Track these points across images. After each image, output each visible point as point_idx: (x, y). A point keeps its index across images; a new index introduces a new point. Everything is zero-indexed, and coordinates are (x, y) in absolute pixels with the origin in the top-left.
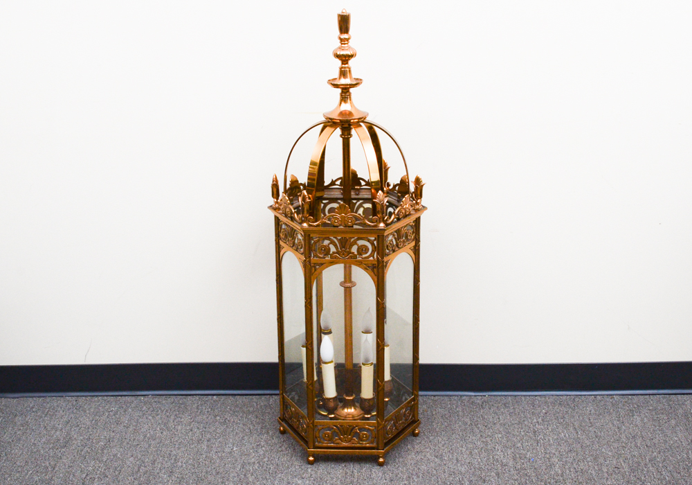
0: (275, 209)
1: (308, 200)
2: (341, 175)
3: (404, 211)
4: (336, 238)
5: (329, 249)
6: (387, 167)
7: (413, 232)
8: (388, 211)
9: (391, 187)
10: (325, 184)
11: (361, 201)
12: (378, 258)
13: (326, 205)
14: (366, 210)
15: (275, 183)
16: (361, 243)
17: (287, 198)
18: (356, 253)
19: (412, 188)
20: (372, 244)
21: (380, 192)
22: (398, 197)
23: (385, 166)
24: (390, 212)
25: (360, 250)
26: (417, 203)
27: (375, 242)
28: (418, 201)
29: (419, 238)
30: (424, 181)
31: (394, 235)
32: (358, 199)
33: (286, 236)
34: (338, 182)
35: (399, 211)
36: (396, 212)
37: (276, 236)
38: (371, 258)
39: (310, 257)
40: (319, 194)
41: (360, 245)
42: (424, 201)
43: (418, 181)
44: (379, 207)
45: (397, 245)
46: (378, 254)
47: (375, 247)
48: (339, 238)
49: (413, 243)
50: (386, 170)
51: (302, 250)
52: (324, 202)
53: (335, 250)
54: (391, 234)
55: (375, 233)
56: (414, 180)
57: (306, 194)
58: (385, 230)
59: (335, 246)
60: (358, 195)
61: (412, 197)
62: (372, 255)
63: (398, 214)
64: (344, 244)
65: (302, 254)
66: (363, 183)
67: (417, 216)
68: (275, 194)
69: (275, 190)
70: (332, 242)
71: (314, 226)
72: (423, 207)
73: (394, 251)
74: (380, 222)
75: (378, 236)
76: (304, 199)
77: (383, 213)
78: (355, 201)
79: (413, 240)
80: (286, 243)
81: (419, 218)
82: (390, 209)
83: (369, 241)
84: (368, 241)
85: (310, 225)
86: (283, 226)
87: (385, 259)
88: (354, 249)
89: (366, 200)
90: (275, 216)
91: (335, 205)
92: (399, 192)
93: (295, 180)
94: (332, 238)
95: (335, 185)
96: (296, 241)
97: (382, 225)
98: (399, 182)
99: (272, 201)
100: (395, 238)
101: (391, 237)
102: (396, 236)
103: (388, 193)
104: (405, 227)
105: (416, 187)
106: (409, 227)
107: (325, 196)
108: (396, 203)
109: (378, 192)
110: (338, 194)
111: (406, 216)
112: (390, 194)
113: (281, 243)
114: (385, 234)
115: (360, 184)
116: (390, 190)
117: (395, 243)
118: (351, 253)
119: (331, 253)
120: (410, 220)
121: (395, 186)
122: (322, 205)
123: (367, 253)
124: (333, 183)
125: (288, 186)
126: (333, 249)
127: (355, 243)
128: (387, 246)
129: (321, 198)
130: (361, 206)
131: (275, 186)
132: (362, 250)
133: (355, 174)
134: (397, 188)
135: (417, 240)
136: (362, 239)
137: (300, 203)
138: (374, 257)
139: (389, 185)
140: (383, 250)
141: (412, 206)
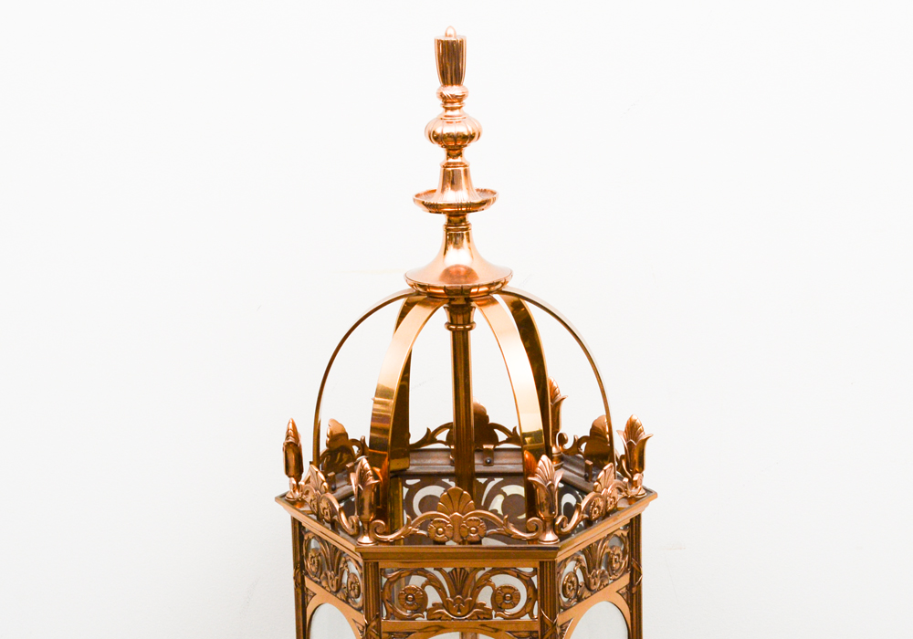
0: (293, 503)
1: (372, 481)
2: (450, 418)
3: (601, 503)
4: (439, 570)
5: (425, 598)
6: (559, 397)
7: (624, 552)
8: (563, 503)
9: (568, 446)
10: (413, 441)
11: (497, 480)
12: (542, 618)
13: (413, 490)
14: (509, 500)
15: (291, 440)
16: (500, 580)
17: (322, 477)
18: (489, 606)
19: (619, 448)
20: (528, 583)
21: (544, 458)
22: (587, 468)
23: (555, 395)
24: (568, 505)
25: (499, 599)
26: (632, 483)
27: (535, 579)
28: (636, 478)
29: (639, 565)
30: (647, 429)
31: (579, 561)
32: (491, 476)
33: (320, 567)
34: (442, 436)
35: (589, 503)
36: (583, 505)
37: (296, 567)
38: (526, 618)
39: (378, 617)
40: (396, 465)
41: (497, 586)
42: (648, 478)
43: (633, 430)
44: (541, 495)
45: (587, 585)
46: (542, 606)
47: (535, 591)
48: (448, 570)
49: (625, 580)
50: (557, 405)
51: (359, 600)
52: (409, 482)
53: (438, 600)
54: (571, 558)
55: (534, 557)
56: (623, 428)
57: (367, 466)
58: (557, 549)
59: (439, 588)
60: (489, 464)
61: (620, 468)
62: (527, 609)
63: (587, 511)
64: (459, 585)
65: (359, 610)
66: (502, 436)
67: (632, 513)
68: (294, 464)
69: (292, 457)
70: (432, 581)
71: (388, 543)
72: (647, 490)
73: (579, 599)
74: (545, 531)
75: (542, 564)
76: (362, 478)
77: (551, 509)
78: (482, 480)
79: (626, 571)
80: (320, 583)
81: (638, 518)
82: (569, 498)
83: (519, 575)
84: (518, 577)
85: (378, 541)
86: (314, 544)
87: (560, 619)
88: (485, 597)
89: (510, 477)
90: (294, 521)
91: (435, 490)
92: (587, 456)
93: (339, 431)
94: (431, 570)
95: (436, 441)
96: (345, 580)
97: (550, 537)
98: (588, 434)
99: (285, 484)
100: (582, 569)
101: (571, 566)
102: (584, 564)
103: (561, 458)
104: (605, 539)
105: (630, 444)
106: (615, 541)
107: (412, 469)
108: (580, 482)
109: (538, 459)
110: (441, 464)
111: (606, 515)
112: (567, 461)
113: (309, 584)
114: (559, 559)
115: (494, 440)
116: (566, 452)
117: (581, 579)
118: (476, 605)
119: (429, 605)
120: (617, 524)
121: (578, 443)
122: (406, 490)
123: (515, 605)
124: (430, 437)
125: (323, 448)
126: (433, 597)
127: (486, 581)
128: (564, 587)
129: (402, 475)
130: (497, 490)
131: (293, 448)
132: (504, 598)
133: (482, 417)
134: (583, 447)
135: (635, 571)
136: (503, 571)
137: (354, 488)
138: (531, 615)
139: (563, 440)
140: (554, 596)
141: (620, 490)
